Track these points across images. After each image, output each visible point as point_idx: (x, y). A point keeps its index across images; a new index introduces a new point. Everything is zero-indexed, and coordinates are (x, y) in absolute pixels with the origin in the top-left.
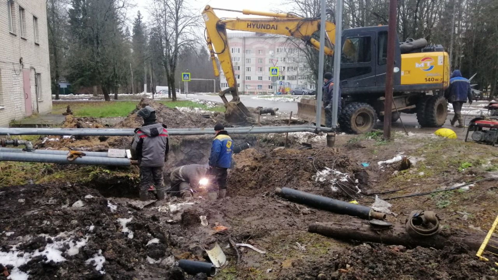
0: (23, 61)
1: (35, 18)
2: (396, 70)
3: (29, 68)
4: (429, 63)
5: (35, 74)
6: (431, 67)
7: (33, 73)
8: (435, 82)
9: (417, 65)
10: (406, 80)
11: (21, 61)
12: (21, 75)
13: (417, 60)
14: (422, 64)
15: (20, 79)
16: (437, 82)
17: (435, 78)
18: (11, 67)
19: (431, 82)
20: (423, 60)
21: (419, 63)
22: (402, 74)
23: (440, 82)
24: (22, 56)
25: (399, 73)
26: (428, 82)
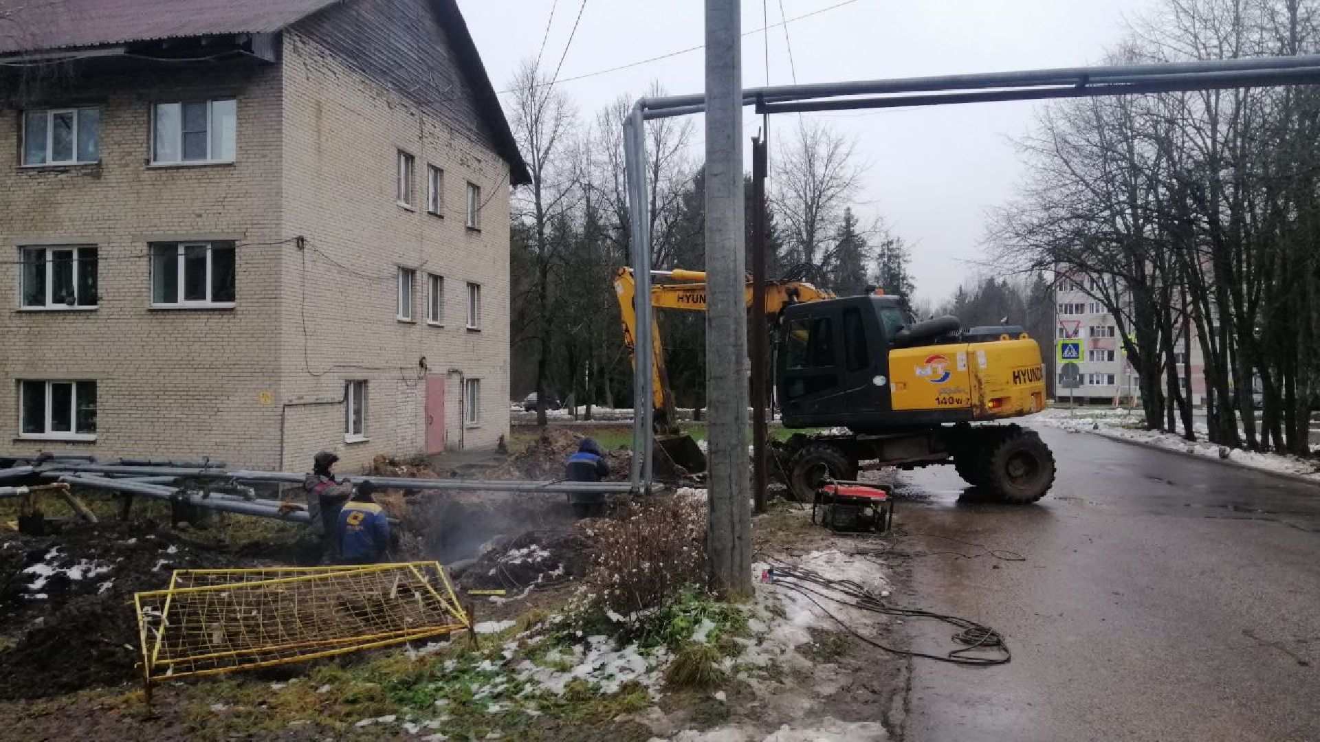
0: (428, 363)
1: (474, 287)
2: (879, 381)
3: (445, 372)
4: (940, 369)
5: (462, 382)
6: (947, 375)
7: (456, 379)
8: (955, 405)
9: (918, 372)
10: (901, 401)
11: (422, 364)
12: (422, 386)
13: (916, 361)
14: (928, 370)
15: (419, 393)
16: (959, 405)
17: (956, 396)
18: (397, 374)
19: (948, 406)
20: (929, 361)
21: (923, 368)
22: (893, 389)
23: (964, 404)
24: (424, 355)
25: (887, 387)
26: (943, 406)
